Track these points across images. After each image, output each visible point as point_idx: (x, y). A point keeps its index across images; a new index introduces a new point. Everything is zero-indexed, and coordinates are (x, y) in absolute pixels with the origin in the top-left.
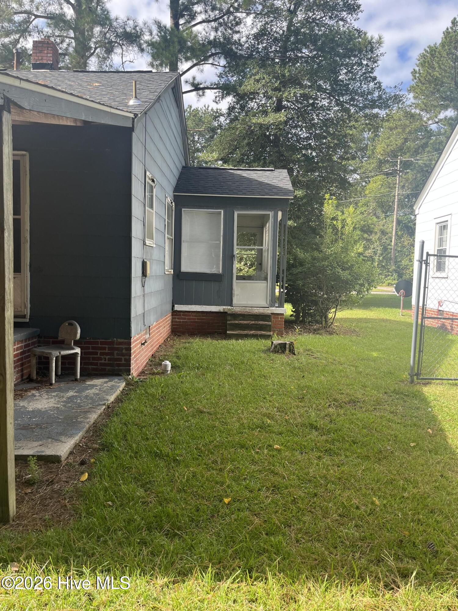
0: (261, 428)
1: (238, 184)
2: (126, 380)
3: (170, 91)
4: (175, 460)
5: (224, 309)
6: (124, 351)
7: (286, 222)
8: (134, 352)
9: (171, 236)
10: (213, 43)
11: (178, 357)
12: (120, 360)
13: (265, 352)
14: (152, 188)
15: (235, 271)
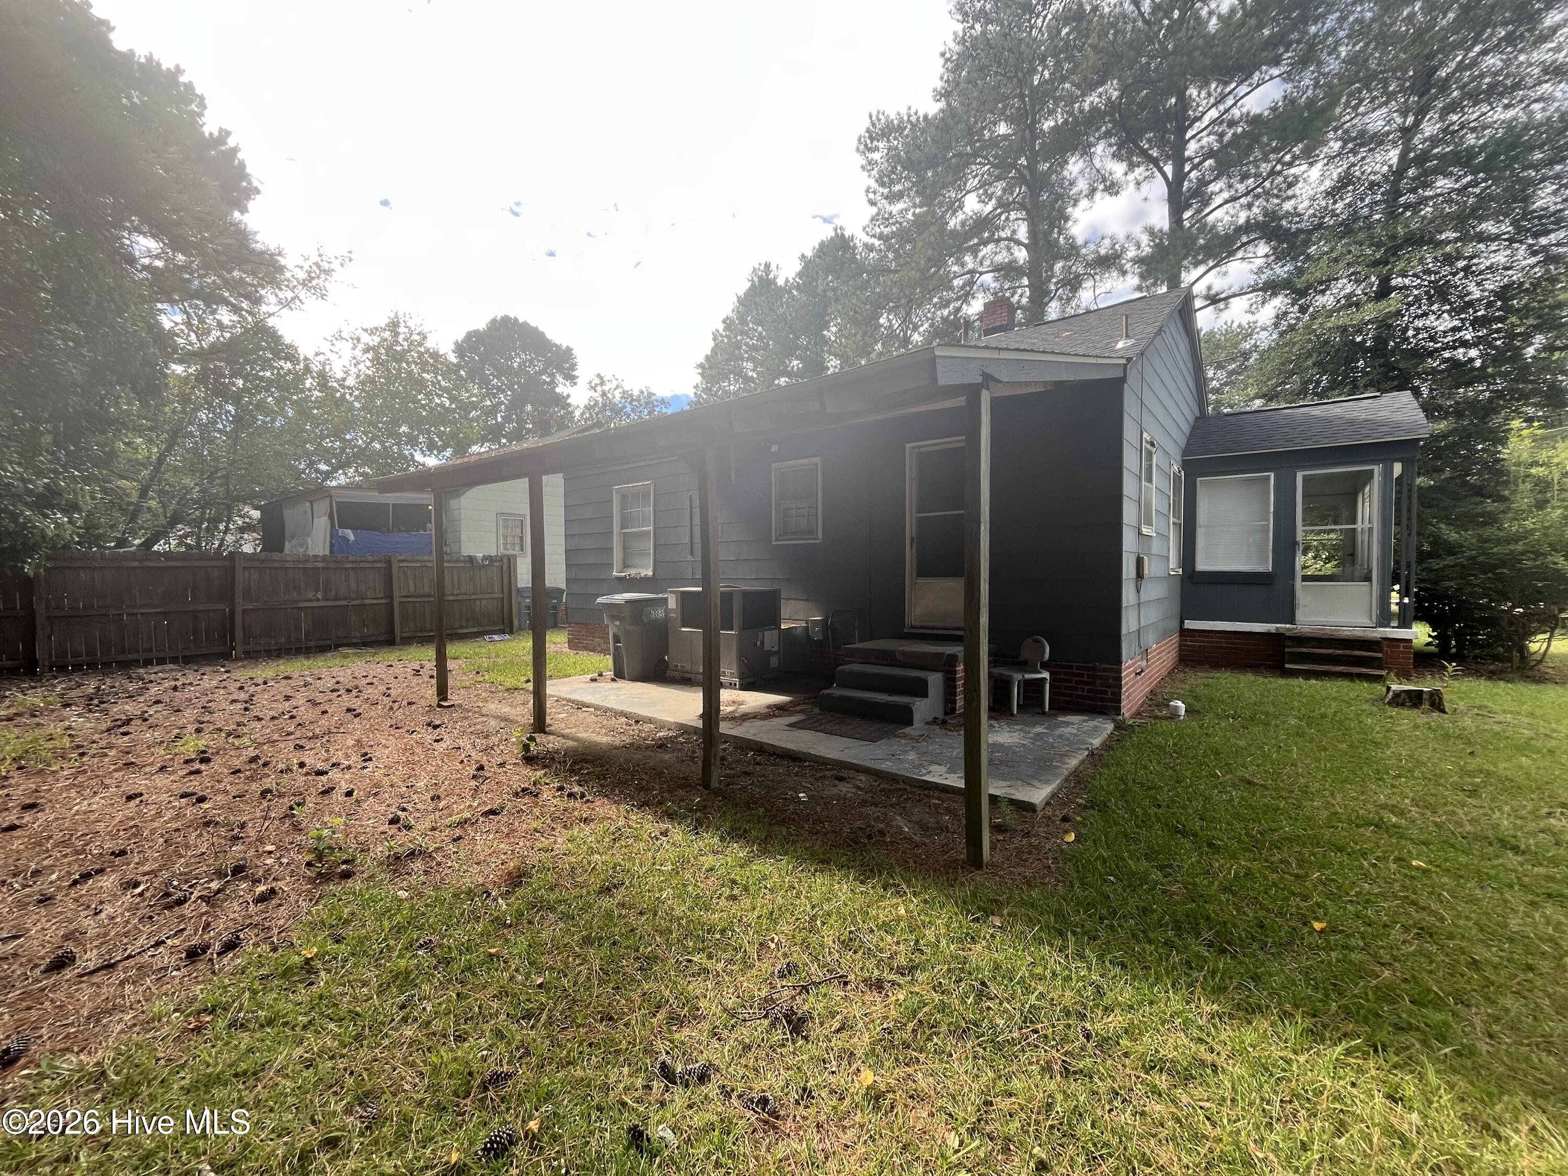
0: (1376, 826)
1: (1302, 428)
2: (1114, 721)
3: (1177, 316)
4: (1210, 845)
5: (1277, 628)
6: (1111, 681)
7: (1413, 480)
8: (1126, 684)
9: (1179, 519)
10: (1248, 227)
11: (1196, 698)
12: (1106, 692)
13: (1374, 702)
14: (1150, 454)
15: (1298, 567)
